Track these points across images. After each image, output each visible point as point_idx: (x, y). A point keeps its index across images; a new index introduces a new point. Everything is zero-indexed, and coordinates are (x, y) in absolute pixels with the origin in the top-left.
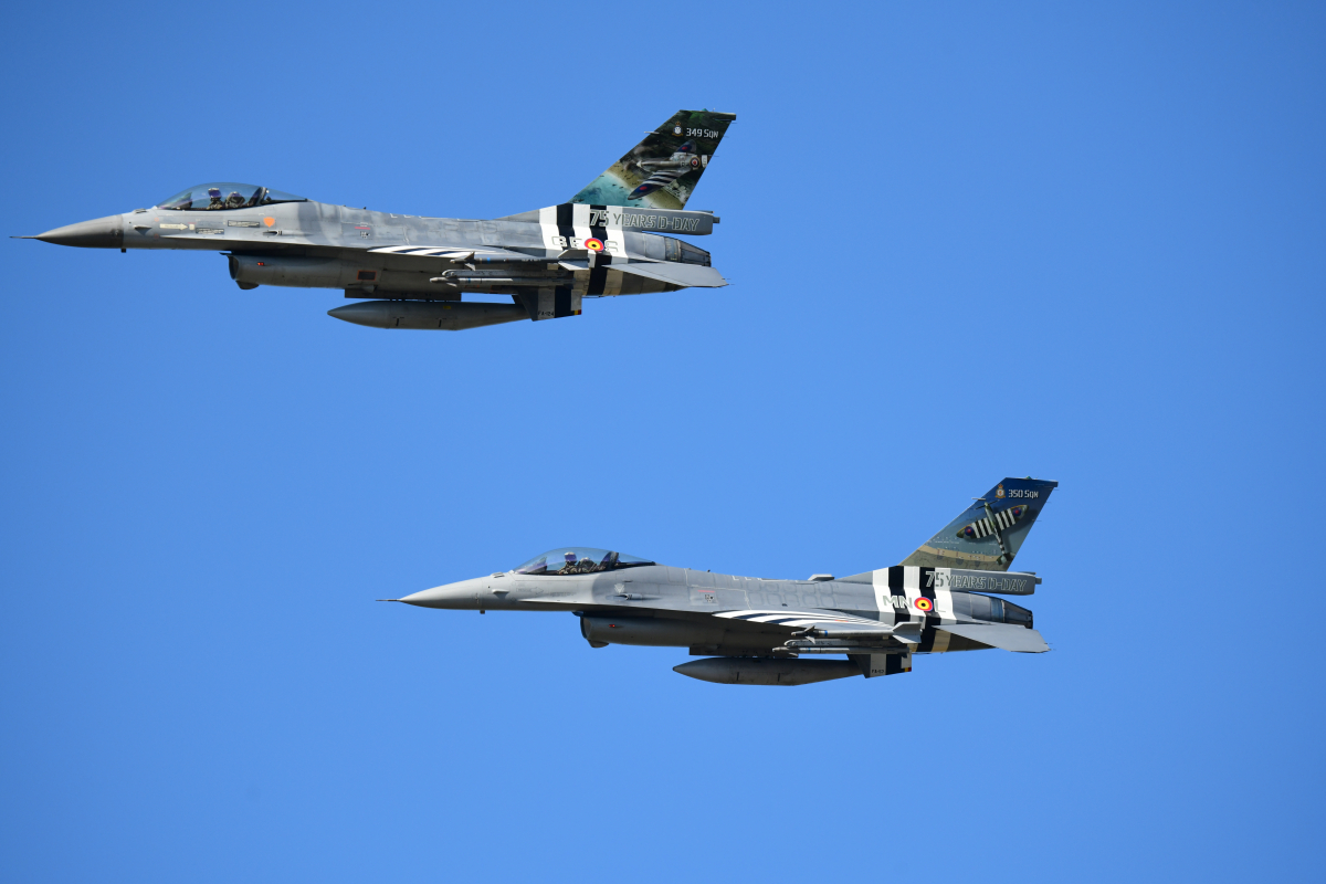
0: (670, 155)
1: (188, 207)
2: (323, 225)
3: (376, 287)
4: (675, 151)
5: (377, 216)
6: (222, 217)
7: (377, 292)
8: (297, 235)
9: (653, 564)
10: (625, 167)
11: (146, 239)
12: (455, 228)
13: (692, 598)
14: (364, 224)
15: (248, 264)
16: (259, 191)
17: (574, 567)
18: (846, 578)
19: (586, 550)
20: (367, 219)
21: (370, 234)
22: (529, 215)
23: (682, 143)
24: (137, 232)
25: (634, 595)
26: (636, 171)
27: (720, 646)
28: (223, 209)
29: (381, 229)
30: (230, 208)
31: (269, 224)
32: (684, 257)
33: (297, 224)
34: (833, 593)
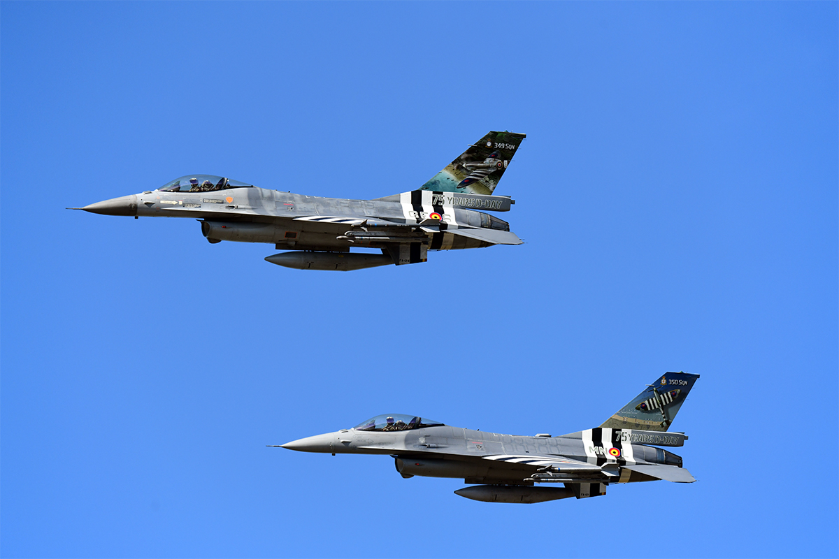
0: (484, 160)
1: (178, 190)
2: (263, 202)
3: (296, 242)
4: (487, 157)
5: (297, 197)
6: (199, 197)
7: (297, 246)
8: (247, 209)
9: (443, 425)
10: (455, 167)
11: (151, 210)
12: (347, 205)
13: (468, 447)
14: (289, 202)
15: (216, 227)
16: (223, 180)
17: (392, 426)
18: (565, 435)
19: (400, 416)
20: (292, 198)
21: (293, 208)
22: (394, 197)
23: (491, 152)
24: (146, 205)
25: (431, 445)
26: (462, 170)
27: (485, 478)
28: (200, 191)
29: (301, 206)
30: (204, 191)
31: (229, 202)
32: (493, 225)
33: (247, 202)
34: (557, 444)
